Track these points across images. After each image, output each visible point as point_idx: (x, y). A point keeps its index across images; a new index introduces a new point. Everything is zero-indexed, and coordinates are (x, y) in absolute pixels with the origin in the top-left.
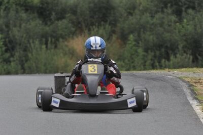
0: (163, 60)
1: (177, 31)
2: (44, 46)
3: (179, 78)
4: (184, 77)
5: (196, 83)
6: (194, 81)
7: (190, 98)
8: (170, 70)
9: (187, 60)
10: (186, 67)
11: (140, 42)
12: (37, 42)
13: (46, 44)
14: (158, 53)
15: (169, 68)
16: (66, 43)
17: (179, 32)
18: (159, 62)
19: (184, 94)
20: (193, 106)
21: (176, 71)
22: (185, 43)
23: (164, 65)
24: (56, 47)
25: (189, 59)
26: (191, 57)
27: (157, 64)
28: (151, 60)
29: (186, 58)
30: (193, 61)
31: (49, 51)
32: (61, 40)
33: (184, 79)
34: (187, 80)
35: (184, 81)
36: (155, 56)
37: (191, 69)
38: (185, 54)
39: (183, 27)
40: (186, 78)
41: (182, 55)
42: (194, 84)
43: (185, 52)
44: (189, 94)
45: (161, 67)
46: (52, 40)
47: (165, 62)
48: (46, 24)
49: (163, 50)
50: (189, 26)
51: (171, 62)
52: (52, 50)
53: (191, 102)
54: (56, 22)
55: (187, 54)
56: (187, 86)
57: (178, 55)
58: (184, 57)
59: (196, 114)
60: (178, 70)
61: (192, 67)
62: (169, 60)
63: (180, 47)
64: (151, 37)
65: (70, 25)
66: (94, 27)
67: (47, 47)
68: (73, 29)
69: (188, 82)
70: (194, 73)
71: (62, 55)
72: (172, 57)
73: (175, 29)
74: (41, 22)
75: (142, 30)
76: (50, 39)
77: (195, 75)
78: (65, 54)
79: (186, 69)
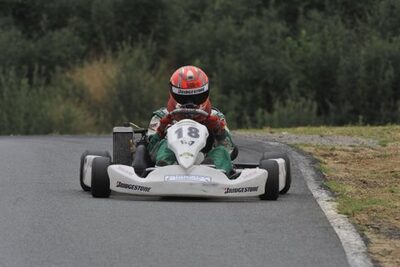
0: (260, 110)
1: (287, 53)
2: (25, 81)
3: (292, 146)
4: (301, 144)
5: (325, 156)
6: (321, 152)
7: (313, 187)
8: (273, 130)
9: (306, 110)
10: (305, 125)
11: (214, 74)
12: (12, 73)
13: (30, 76)
14: (249, 96)
15: (272, 126)
16: (68, 75)
17: (292, 55)
18: (252, 115)
19: (302, 178)
20: (320, 203)
21: (285, 133)
22: (302, 77)
23: (260, 121)
24: (48, 82)
25: (311, 108)
26: (315, 105)
27: (248, 118)
28: (236, 109)
29: (304, 106)
30: (319, 113)
31: (34, 91)
32: (58, 68)
33: (301, 147)
34: (307, 149)
35: (301, 152)
36: (243, 103)
37: (314, 129)
38: (303, 99)
39: (299, 44)
40: (306, 145)
41: (297, 101)
42: (322, 159)
43: (302, 94)
44: (312, 179)
45: (256, 124)
46: (42, 69)
47: (263, 113)
48: (30, 37)
49: (259, 90)
50: (310, 44)
51: (276, 114)
52: (41, 89)
53: (316, 194)
54: (50, 33)
55: (307, 98)
56: (307, 162)
57: (289, 101)
58: (301, 104)
59: (325, 217)
60: (290, 130)
61: (317, 124)
62: (270, 109)
63: (293, 85)
64: (237, 64)
65: (77, 38)
66: (124, 43)
67: (30, 83)
68: (83, 48)
69: (310, 154)
70: (322, 136)
71: (59, 98)
72: (277, 105)
73: (284, 48)
74: (19, 33)
75: (219, 50)
76: (36, 67)
77: (324, 141)
78: (66, 96)
79: (306, 128)
